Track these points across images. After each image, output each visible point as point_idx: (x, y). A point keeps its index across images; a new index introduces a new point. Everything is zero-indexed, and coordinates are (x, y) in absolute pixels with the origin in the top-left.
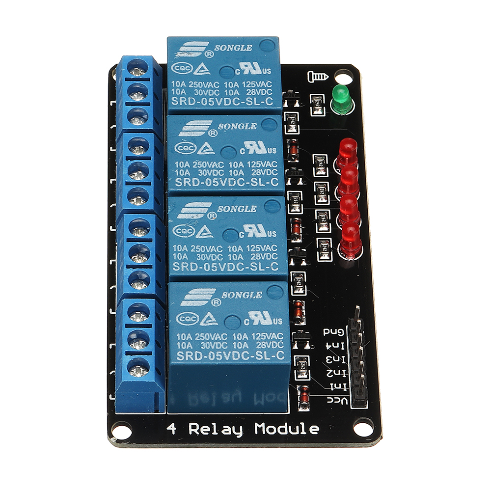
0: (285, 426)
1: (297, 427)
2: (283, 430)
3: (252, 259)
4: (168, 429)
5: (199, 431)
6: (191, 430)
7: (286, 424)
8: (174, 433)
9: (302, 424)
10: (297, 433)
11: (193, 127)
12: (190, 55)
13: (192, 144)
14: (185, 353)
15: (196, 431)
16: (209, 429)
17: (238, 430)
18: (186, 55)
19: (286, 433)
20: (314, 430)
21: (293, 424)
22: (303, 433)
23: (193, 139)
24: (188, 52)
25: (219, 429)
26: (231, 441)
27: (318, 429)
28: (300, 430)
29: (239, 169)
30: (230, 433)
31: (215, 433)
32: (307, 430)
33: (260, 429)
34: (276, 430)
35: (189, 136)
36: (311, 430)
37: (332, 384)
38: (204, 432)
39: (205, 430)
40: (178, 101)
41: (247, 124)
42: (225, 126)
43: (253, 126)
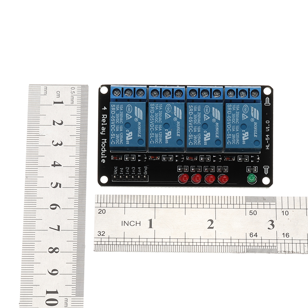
0: (105, 150)
1: (105, 155)
2: (103, 149)
3: (156, 134)
4: (105, 107)
5: (103, 118)
6: (104, 115)
7: (106, 151)
8: (103, 109)
9: (106, 157)
10: (102, 155)
11: (217, 113)
12: (252, 112)
13: (209, 112)
14: (114, 107)
15: (103, 117)
16: (104, 122)
17: (103, 133)
18: (252, 110)
19: (102, 151)
20: (103, 161)
21: (106, 153)
22: (102, 157)
23: (211, 113)
24: (253, 111)
25: (104, 126)
26: (100, 130)
27: (104, 162)
28: (103, 156)
29: (197, 130)
30: (102, 130)
31: (102, 124)
32: (103, 158)
33: (104, 141)
34: (103, 147)
35: (213, 111)
36: (103, 160)
37: (123, 169)
38: (103, 120)
39: (104, 120)
40: (230, 107)
41: (218, 134)
42: (217, 125)
43: (217, 136)
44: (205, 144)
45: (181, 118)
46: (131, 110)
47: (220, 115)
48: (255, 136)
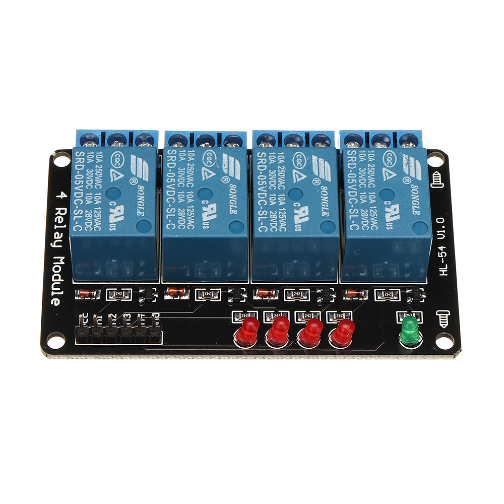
0: (60, 280)
1: (59, 289)
2: (56, 278)
3: (179, 209)
4: (62, 192)
5: (59, 215)
6: (60, 209)
7: (63, 280)
8: (57, 196)
9: (62, 293)
10: (53, 289)
11: (323, 166)
12: (404, 165)
13: (304, 166)
14: (83, 157)
15: (59, 212)
16: (59, 222)
17: (57, 244)
18: (405, 161)
19: (53, 280)
20: (56, 302)
21: (62, 286)
22: (53, 293)
23: (309, 166)
24: (408, 163)
25: (60, 230)
26: (49, 238)
27: (56, 305)
28: (55, 291)
29: (277, 201)
30: (55, 238)
31: (56, 227)
32: (55, 296)
33: (58, 260)
34: (57, 273)
35: (313, 163)
36: (56, 300)
37: (101, 317)
38: (57, 219)
39: (60, 219)
40: (352, 155)
41: (328, 209)
42: (324, 191)
43: (325, 214)
44: (296, 230)
45: (238, 177)
46: (121, 162)
47: (330, 171)
48: (415, 212)
